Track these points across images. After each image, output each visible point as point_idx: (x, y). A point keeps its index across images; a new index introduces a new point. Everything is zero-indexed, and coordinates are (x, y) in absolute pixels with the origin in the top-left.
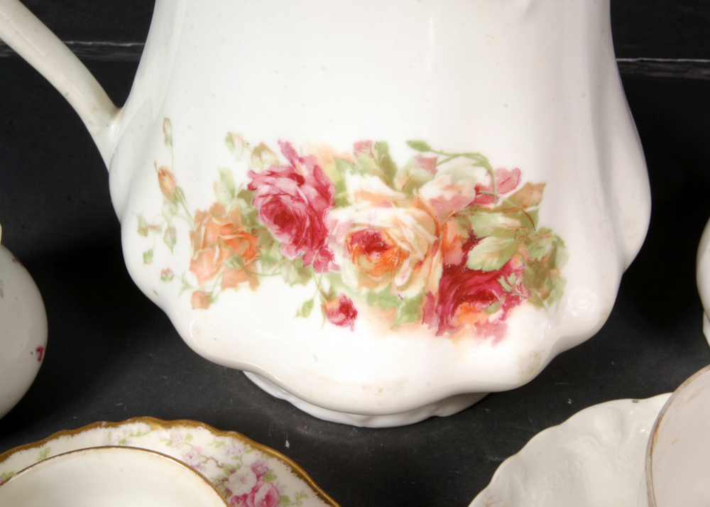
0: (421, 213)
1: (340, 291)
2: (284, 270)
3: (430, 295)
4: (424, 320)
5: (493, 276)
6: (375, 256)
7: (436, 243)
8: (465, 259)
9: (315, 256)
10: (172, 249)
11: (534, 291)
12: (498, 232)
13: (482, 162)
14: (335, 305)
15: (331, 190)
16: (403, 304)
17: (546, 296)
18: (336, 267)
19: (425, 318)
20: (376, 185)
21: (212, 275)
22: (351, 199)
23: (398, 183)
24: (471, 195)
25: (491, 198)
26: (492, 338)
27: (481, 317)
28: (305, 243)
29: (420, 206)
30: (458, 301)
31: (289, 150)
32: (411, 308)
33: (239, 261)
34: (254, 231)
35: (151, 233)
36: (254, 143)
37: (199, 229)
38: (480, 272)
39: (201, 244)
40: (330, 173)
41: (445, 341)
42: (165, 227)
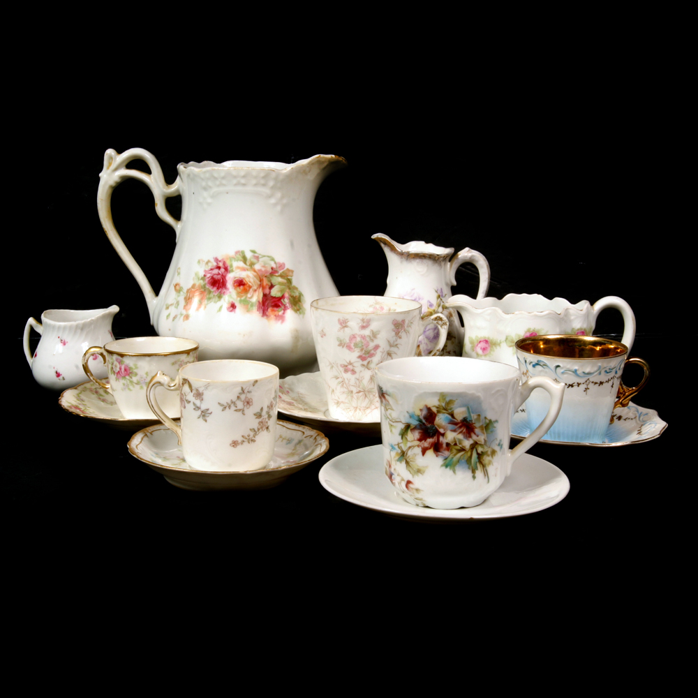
0: (255, 274)
1: (231, 300)
2: (214, 299)
3: (259, 302)
4: (258, 311)
5: (280, 299)
6: (242, 287)
7: (260, 285)
8: (270, 292)
9: (223, 291)
10: (177, 308)
11: (294, 307)
12: (280, 284)
13: (273, 259)
15: (229, 268)
16: (251, 304)
17: (298, 310)
18: (230, 292)
20: (241, 264)
22: (234, 269)
23: (248, 263)
24: (271, 271)
25: (276, 272)
26: (280, 321)
27: (276, 313)
28: (220, 288)
29: (255, 271)
30: (268, 306)
31: (217, 260)
34: (205, 290)
36: (206, 260)
37: (187, 295)
38: (275, 297)
39: (187, 299)
40: (228, 263)
41: (264, 320)
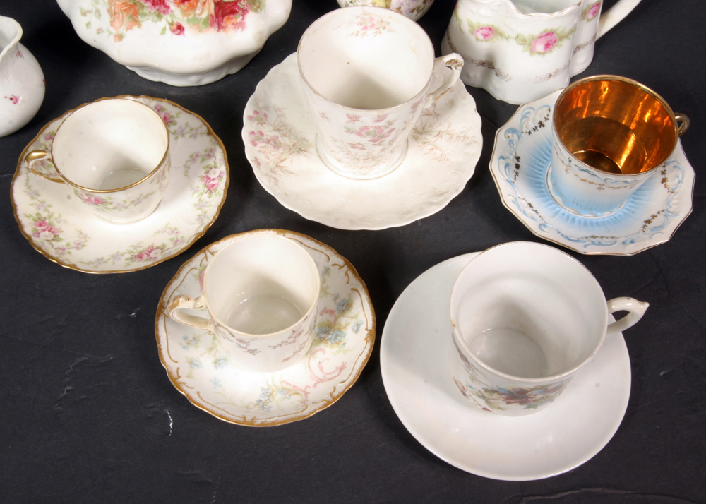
1: (176, 21)
2: (151, 17)
3: (211, 15)
4: (212, 26)
5: (235, 3)
6: (187, 3)
9: (163, 8)
10: (100, 19)
11: (253, 6)
14: (175, 27)
16: (202, 21)
17: (258, 7)
18: (172, 11)
19: (212, 25)
21: (121, 26)
26: (240, 29)
27: (234, 21)
28: (157, 4)
30: (223, 16)
32: (205, 22)
33: (131, 17)
34: (135, 4)
35: (88, 15)
37: (111, 7)
39: (113, 14)
41: (222, 33)
42: (94, 10)
